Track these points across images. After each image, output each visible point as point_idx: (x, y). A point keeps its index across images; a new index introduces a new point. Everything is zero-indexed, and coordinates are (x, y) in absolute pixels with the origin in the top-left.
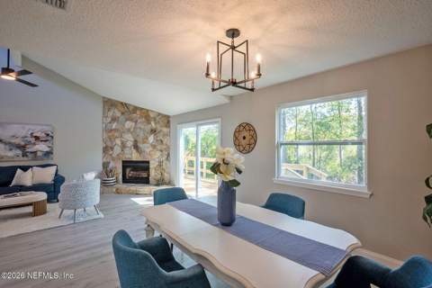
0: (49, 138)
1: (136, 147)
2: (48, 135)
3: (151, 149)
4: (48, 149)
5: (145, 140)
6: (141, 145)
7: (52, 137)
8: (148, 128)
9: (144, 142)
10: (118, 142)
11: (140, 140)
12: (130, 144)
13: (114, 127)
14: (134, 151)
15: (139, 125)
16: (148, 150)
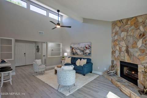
0: (90, 48)
1: (127, 51)
2: (89, 46)
3: (139, 53)
4: (89, 52)
5: (135, 45)
6: (130, 50)
7: (91, 47)
8: (137, 33)
9: (133, 47)
10: (118, 48)
11: (130, 45)
12: (124, 49)
13: (116, 38)
14: (126, 54)
15: (129, 33)
16: (137, 55)
